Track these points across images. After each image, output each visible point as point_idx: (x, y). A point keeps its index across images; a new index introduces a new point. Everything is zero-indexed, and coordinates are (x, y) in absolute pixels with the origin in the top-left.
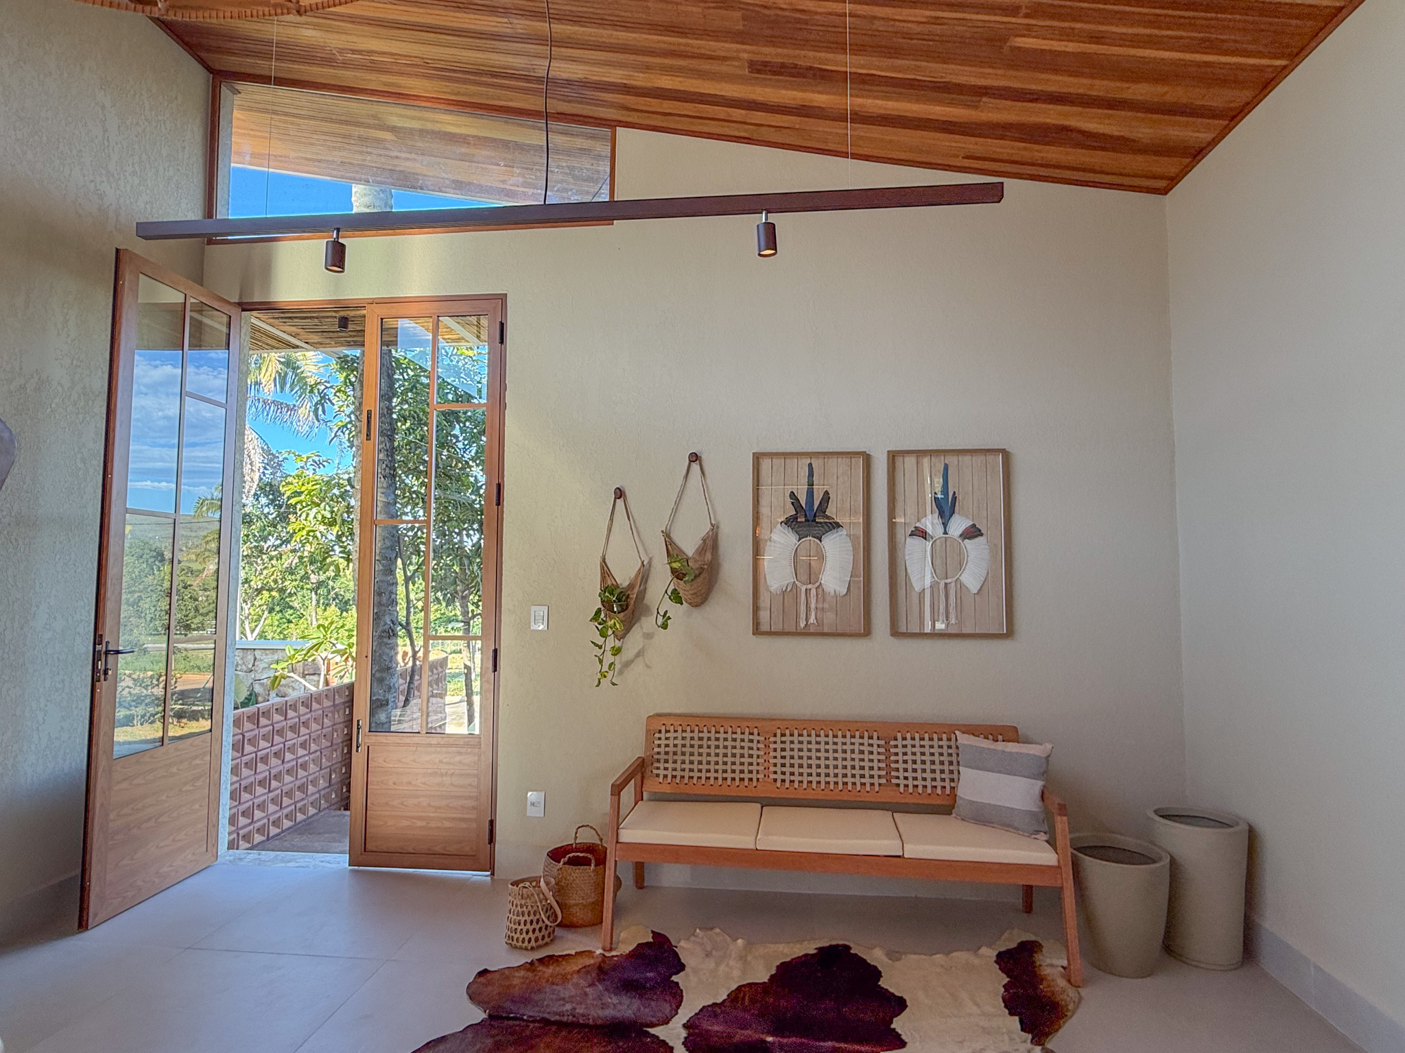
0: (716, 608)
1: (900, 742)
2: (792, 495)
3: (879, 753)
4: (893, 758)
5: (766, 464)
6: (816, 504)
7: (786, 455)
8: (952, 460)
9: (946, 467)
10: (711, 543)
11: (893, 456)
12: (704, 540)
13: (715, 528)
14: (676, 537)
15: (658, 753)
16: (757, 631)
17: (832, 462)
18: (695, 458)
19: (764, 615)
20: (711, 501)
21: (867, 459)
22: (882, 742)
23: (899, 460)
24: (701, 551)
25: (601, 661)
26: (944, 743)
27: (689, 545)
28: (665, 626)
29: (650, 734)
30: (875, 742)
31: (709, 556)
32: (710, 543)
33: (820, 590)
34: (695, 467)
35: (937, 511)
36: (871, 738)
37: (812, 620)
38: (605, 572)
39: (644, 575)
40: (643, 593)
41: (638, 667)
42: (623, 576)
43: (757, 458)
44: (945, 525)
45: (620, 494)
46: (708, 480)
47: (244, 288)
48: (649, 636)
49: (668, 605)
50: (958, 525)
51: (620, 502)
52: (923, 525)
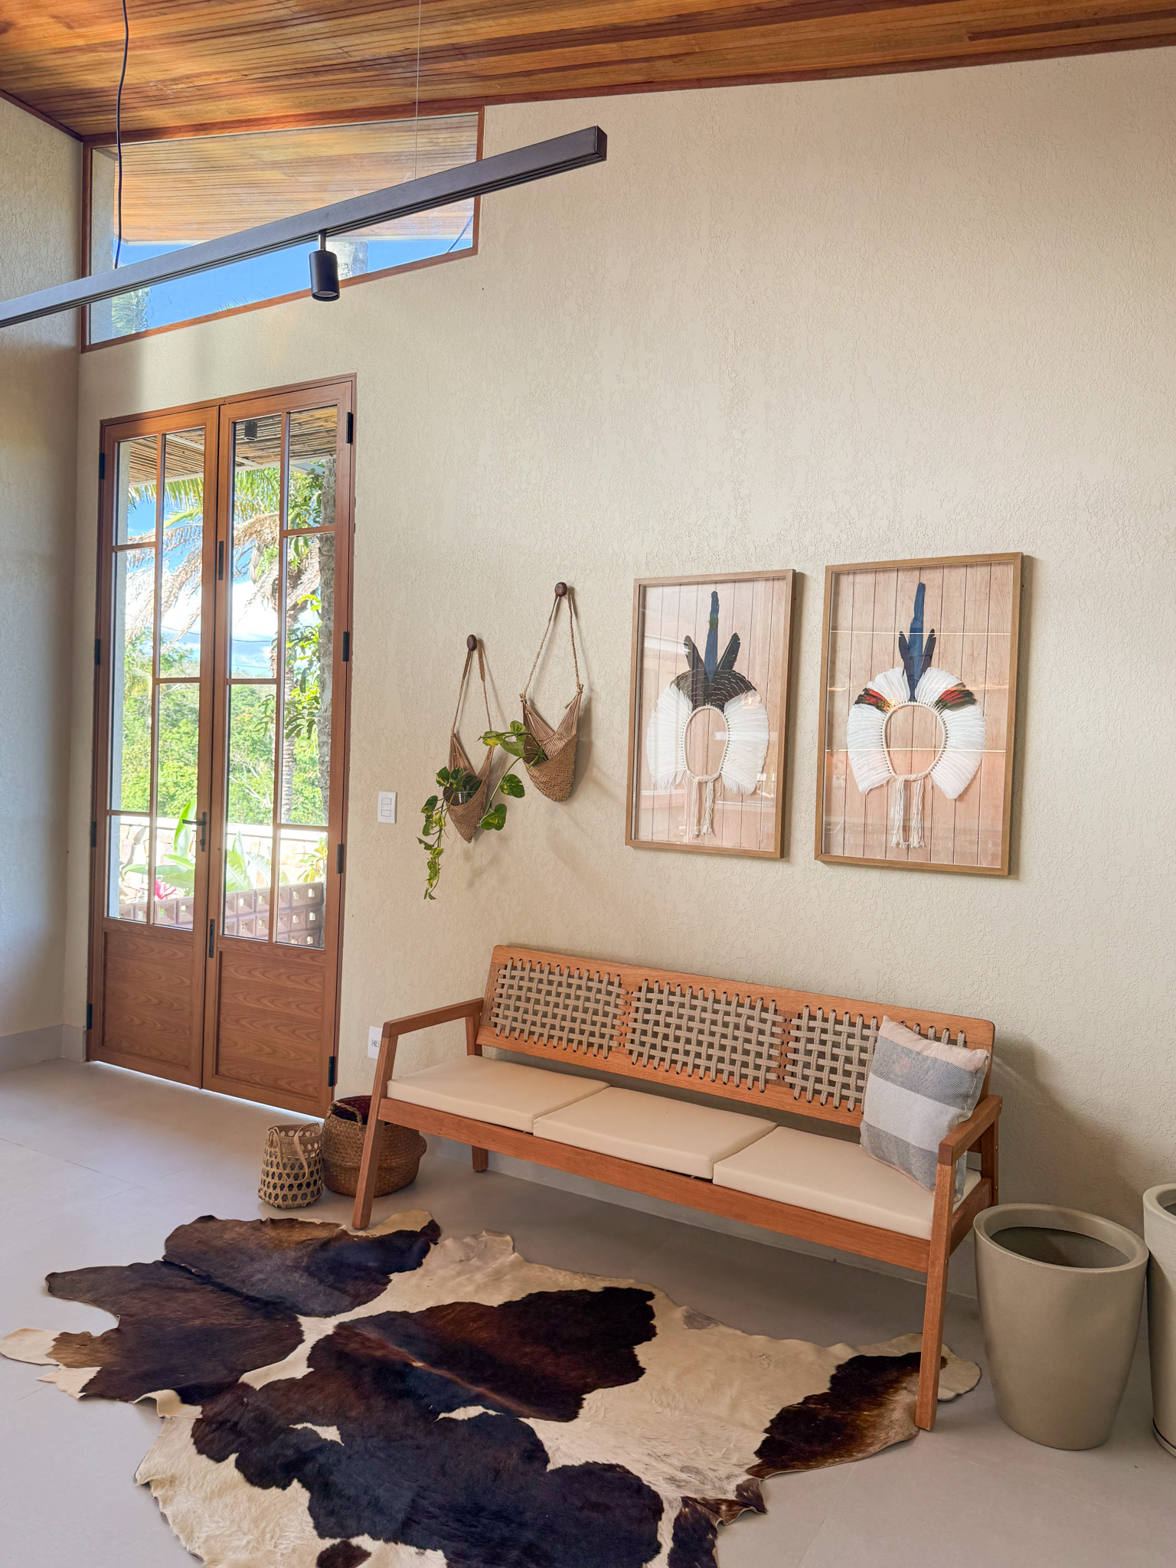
0: (585, 803)
1: (805, 1023)
2: (688, 639)
3: (773, 1035)
4: (792, 1045)
5: (653, 595)
6: (721, 655)
7: (680, 582)
8: (931, 578)
9: (922, 588)
10: (583, 712)
11: (835, 576)
12: (572, 708)
13: (583, 692)
15: (501, 996)
16: (632, 836)
17: (746, 590)
18: (564, 591)
19: (644, 820)
21: (798, 582)
22: (779, 1019)
23: (846, 581)
24: (566, 724)
29: (497, 967)
30: (769, 1016)
31: (578, 733)
32: (577, 716)
33: (718, 785)
34: (565, 603)
35: (902, 663)
36: (765, 1009)
37: (706, 828)
38: (457, 748)
42: (475, 756)
43: (642, 588)
44: (913, 683)
45: (475, 644)
50: (935, 682)
51: (475, 656)
52: (878, 685)
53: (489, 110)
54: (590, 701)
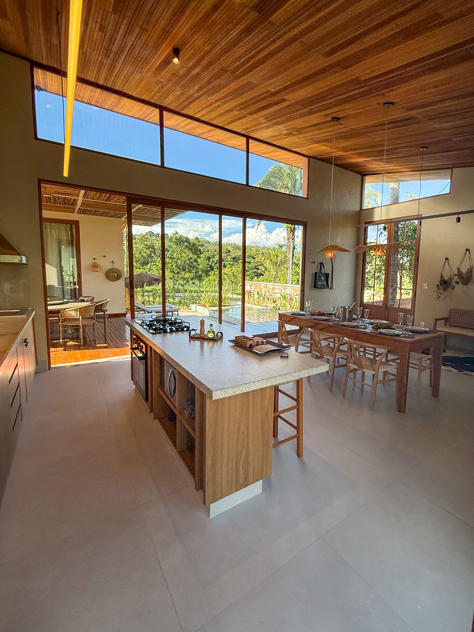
0: (470, 285)
12: (468, 270)
14: (461, 269)
15: (451, 317)
18: (467, 250)
20: (471, 260)
24: (467, 273)
25: (438, 296)
27: (464, 270)
28: (453, 289)
31: (469, 274)
32: (469, 271)
34: (468, 252)
38: (442, 276)
39: (451, 277)
40: (450, 282)
42: (446, 278)
45: (447, 259)
46: (471, 255)
48: (450, 291)
49: (455, 284)
51: (447, 261)
53: (454, 169)
54: (472, 268)
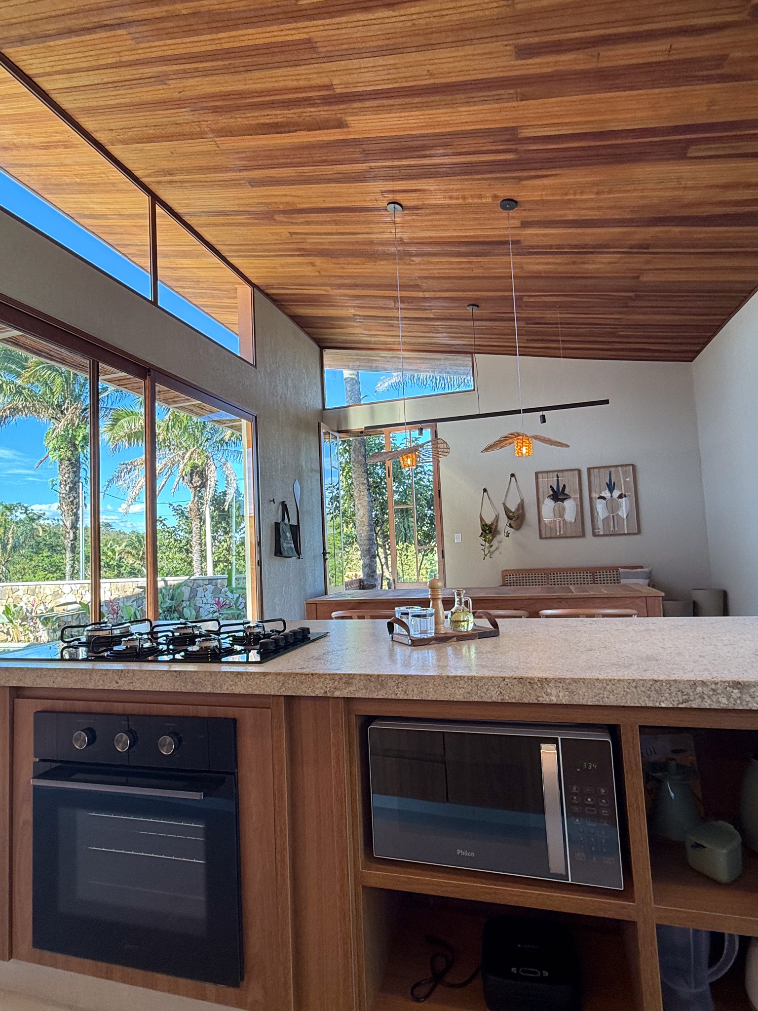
0: (524, 530)
1: (598, 574)
2: (551, 487)
3: (590, 578)
5: (540, 476)
6: (561, 489)
7: (547, 472)
8: (612, 470)
9: (610, 472)
10: (521, 506)
11: (589, 469)
12: (519, 505)
13: (522, 500)
14: (508, 505)
16: (541, 538)
17: (566, 474)
18: (513, 475)
19: (543, 532)
20: (520, 491)
21: (579, 471)
22: (591, 574)
23: (592, 471)
24: (518, 509)
25: (484, 550)
26: (615, 573)
27: (513, 508)
28: (508, 536)
29: (503, 577)
30: (589, 574)
31: (521, 511)
33: (564, 521)
34: (513, 479)
35: (608, 489)
36: (587, 573)
37: (562, 532)
38: (482, 520)
39: (497, 518)
40: (497, 526)
41: (497, 552)
42: (489, 522)
43: (537, 474)
44: (611, 493)
45: (485, 490)
46: (519, 483)
47: (339, 425)
48: (500, 542)
49: (508, 529)
50: (616, 493)
51: (485, 494)
52: (603, 494)
53: (475, 355)
54: (523, 503)
